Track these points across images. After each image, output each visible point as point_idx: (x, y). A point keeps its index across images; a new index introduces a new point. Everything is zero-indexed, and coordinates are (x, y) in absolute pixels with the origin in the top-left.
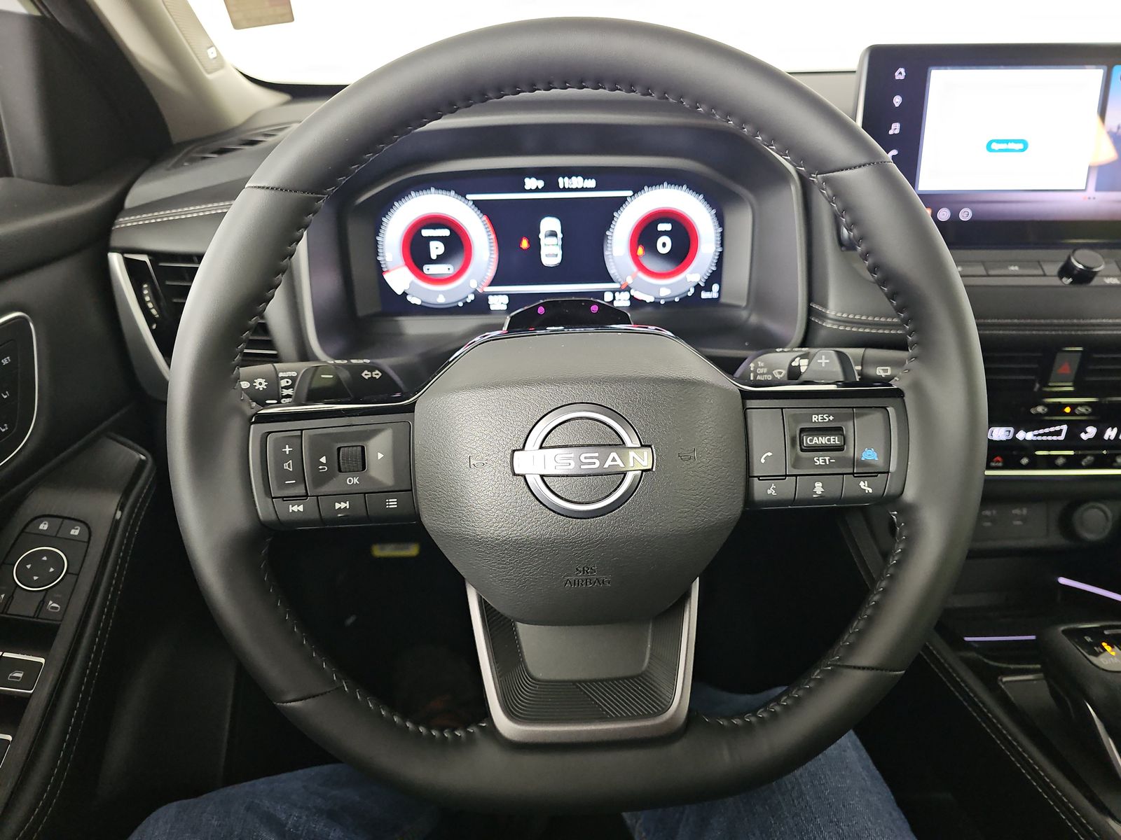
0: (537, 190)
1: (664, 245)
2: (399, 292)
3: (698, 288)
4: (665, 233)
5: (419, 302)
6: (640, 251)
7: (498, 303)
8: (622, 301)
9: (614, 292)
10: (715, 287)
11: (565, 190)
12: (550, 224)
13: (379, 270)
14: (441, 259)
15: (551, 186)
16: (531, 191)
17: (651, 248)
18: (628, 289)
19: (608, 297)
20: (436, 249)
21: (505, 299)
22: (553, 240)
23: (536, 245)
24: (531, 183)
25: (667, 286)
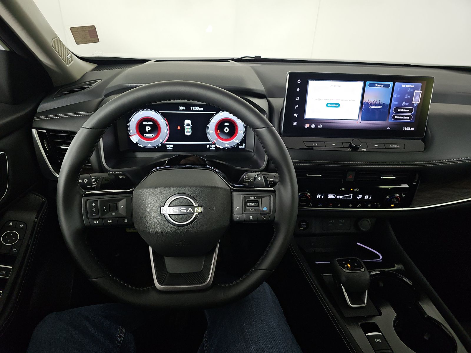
0: (183, 110)
1: (227, 130)
2: (135, 143)
3: (238, 144)
4: (227, 126)
5: (142, 146)
6: (219, 132)
7: (170, 147)
8: (213, 148)
9: (210, 145)
10: (244, 144)
11: (193, 111)
12: (188, 122)
13: (128, 135)
14: (149, 132)
15: (188, 109)
16: (181, 110)
17: (222, 131)
18: (214, 144)
19: (208, 146)
20: (148, 129)
21: (172, 146)
22: (189, 127)
23: (183, 129)
24: (181, 108)
25: (227, 144)
